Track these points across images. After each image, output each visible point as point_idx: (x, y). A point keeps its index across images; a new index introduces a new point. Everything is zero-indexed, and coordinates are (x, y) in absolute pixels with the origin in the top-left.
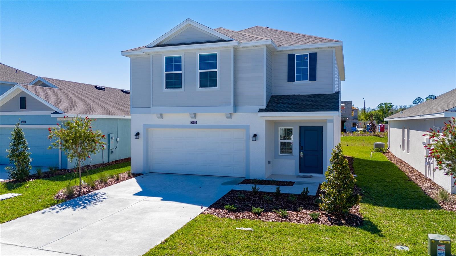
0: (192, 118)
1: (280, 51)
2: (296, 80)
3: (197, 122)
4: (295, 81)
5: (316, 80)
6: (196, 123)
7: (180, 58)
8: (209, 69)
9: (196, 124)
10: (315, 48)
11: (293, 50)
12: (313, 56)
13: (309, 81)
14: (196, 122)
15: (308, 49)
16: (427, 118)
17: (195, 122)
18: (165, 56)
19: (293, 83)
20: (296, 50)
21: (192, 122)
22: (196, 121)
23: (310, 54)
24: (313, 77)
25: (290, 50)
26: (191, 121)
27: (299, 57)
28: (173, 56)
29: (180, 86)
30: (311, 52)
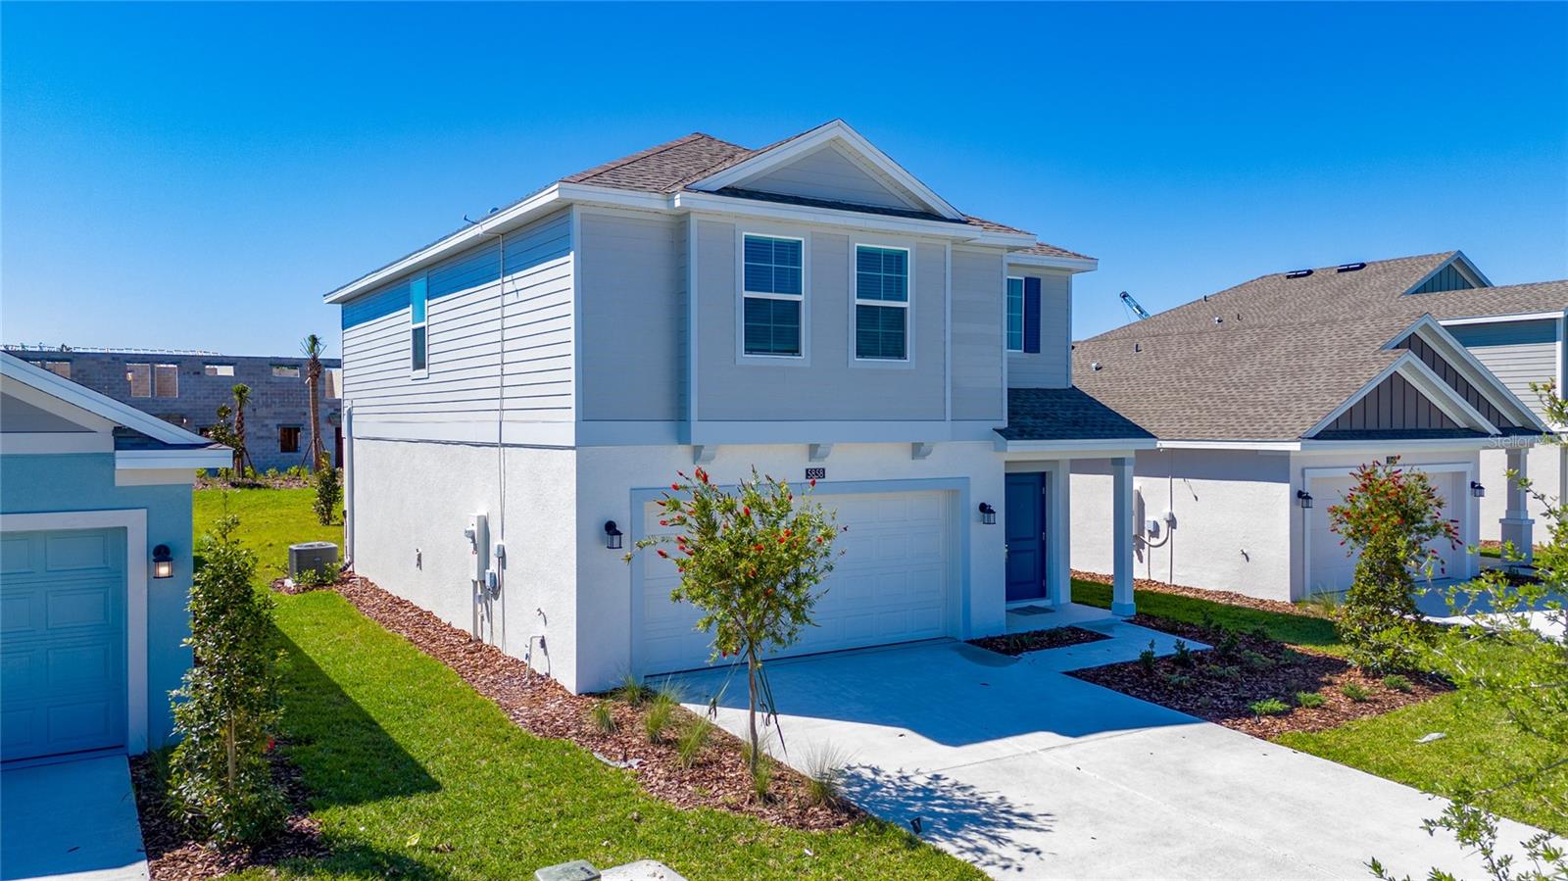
0: (812, 457)
5: (1038, 352)
6: (823, 478)
7: (796, 246)
8: (885, 299)
10: (1042, 267)
12: (1033, 287)
13: (1025, 351)
14: (823, 473)
15: (1020, 265)
16: (1164, 447)
18: (744, 233)
21: (809, 473)
22: (824, 470)
23: (1026, 279)
24: (1032, 343)
26: (807, 470)
28: (774, 236)
29: (795, 349)
30: (1028, 276)
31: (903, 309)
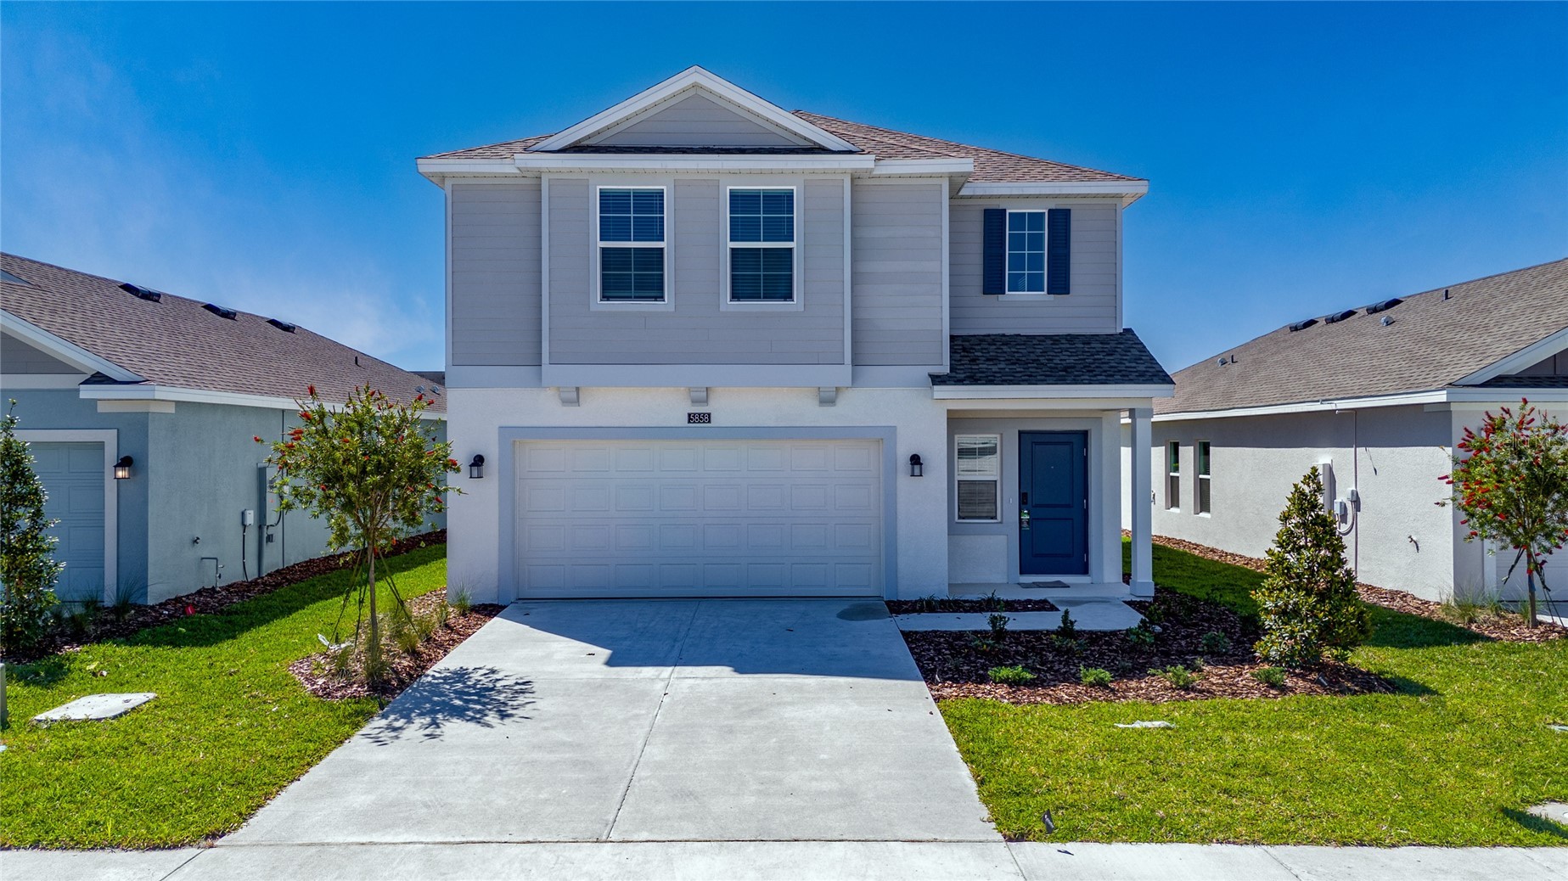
0: (695, 402)
1: (971, 197)
2: (1009, 291)
3: (712, 416)
4: (1007, 292)
5: (1068, 293)
6: (709, 422)
8: (766, 240)
9: (708, 425)
10: (1067, 196)
11: (999, 197)
12: (1060, 219)
13: (1048, 293)
14: (709, 418)
15: (1047, 196)
16: (1338, 408)
17: (705, 418)
19: (1000, 299)
20: (1010, 197)
21: (691, 418)
22: (709, 414)
23: (1050, 211)
24: (1060, 284)
25: (990, 197)
26: (689, 415)
27: (1018, 218)
28: (632, 187)
29: (659, 295)
30: (1053, 207)
31: (791, 250)
